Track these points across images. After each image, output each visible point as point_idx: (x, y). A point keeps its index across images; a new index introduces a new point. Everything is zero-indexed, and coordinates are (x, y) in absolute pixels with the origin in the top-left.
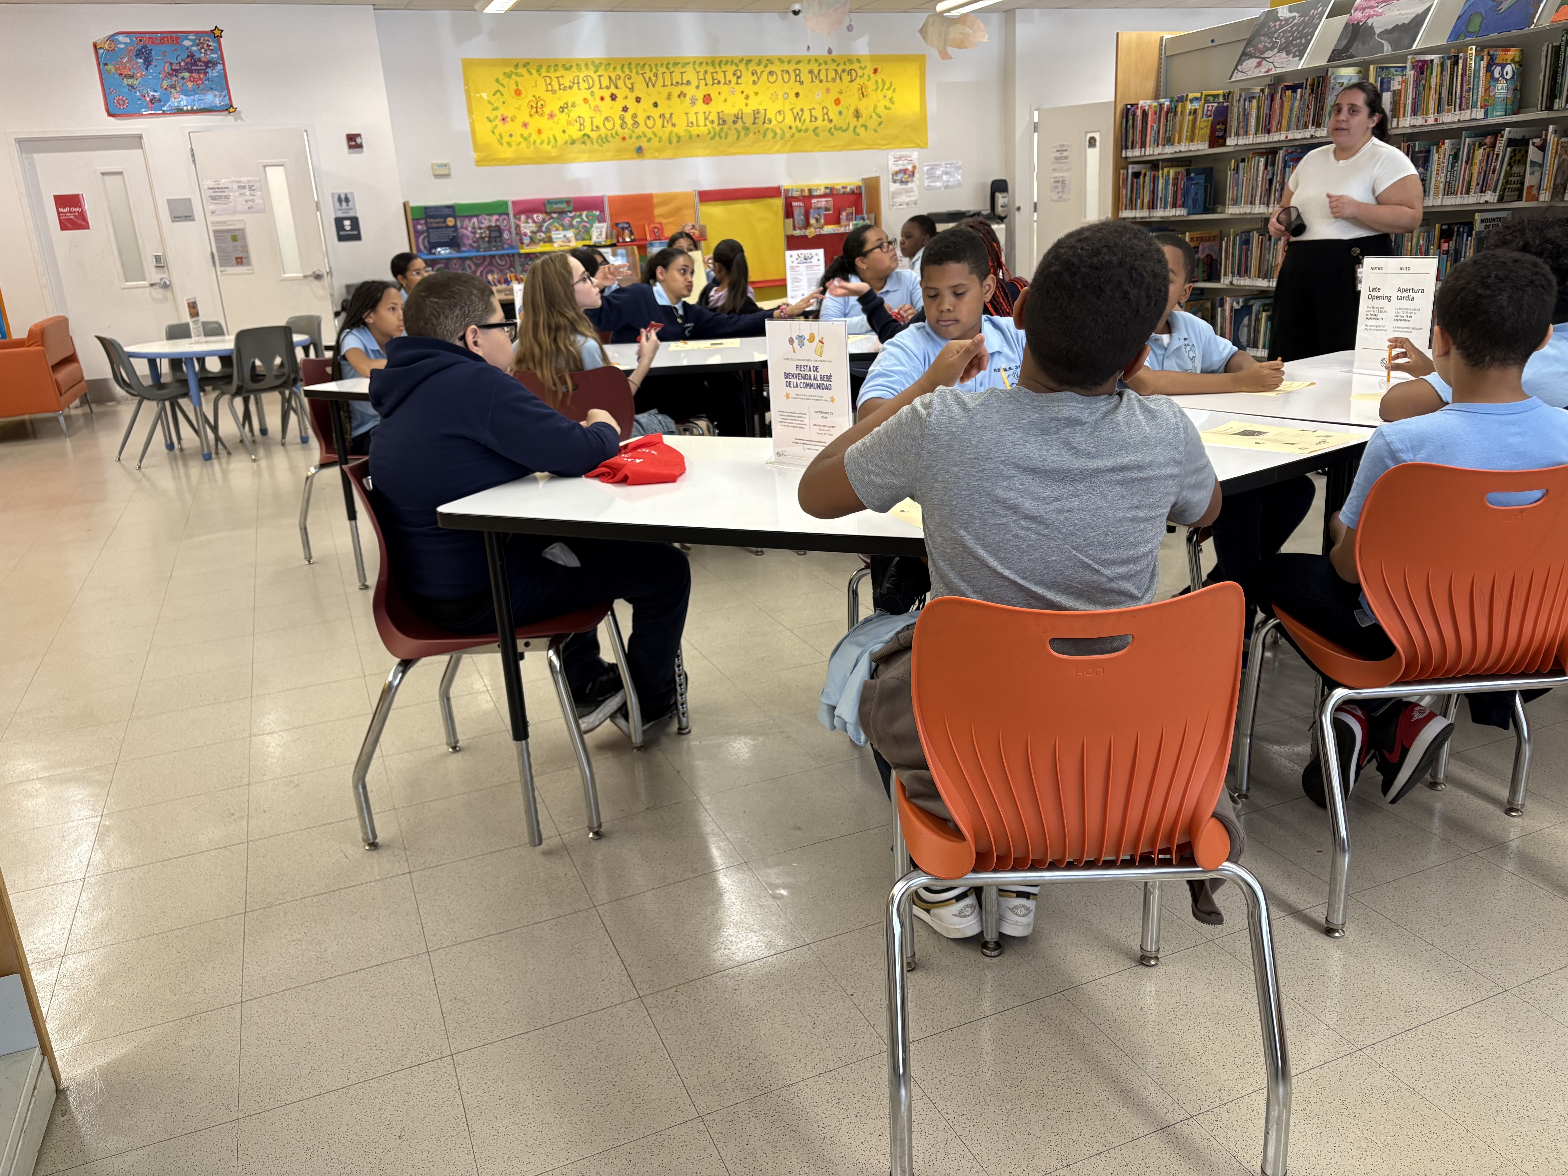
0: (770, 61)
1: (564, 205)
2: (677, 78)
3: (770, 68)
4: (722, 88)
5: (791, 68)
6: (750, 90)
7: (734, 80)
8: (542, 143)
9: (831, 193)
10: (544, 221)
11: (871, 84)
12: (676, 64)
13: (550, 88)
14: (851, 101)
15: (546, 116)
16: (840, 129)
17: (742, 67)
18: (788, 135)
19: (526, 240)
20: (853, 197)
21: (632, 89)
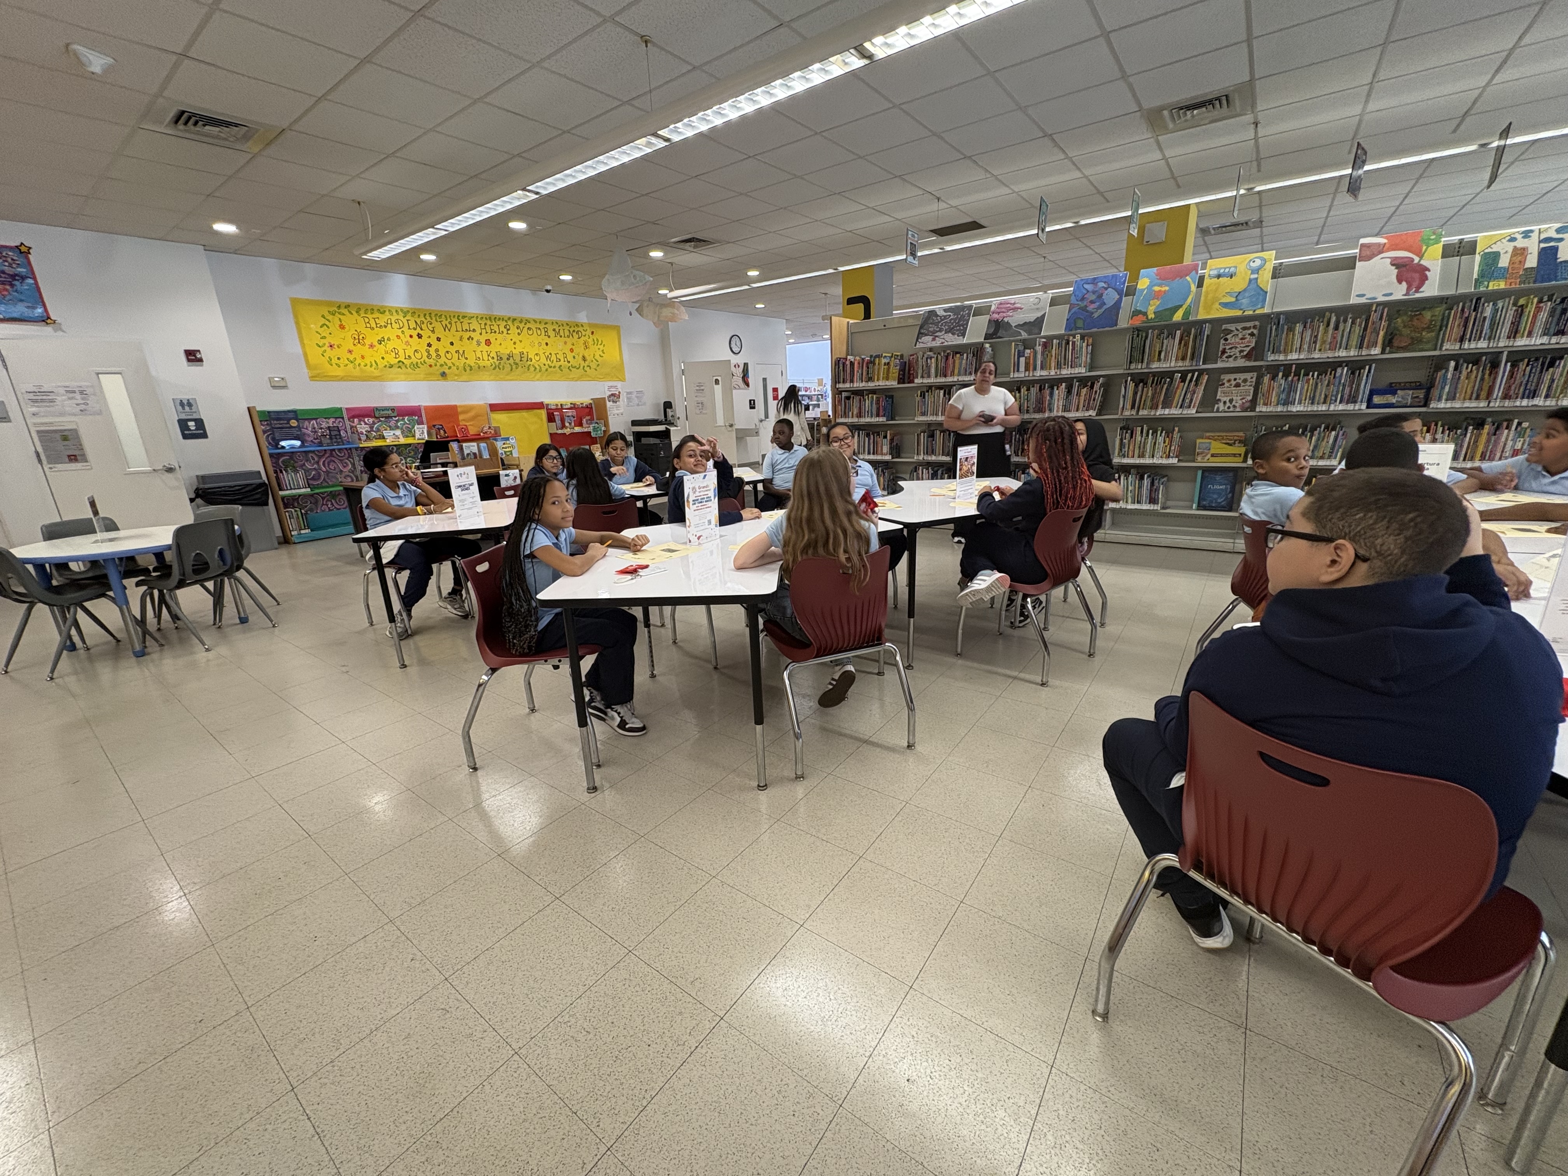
0: (528, 321)
1: (390, 412)
2: (466, 327)
3: (528, 325)
4: (497, 335)
5: (542, 326)
6: (516, 338)
7: (505, 331)
8: (366, 365)
9: (574, 407)
10: (374, 423)
11: (590, 340)
12: (464, 317)
13: (368, 325)
14: (580, 350)
15: (367, 346)
16: (575, 367)
17: (510, 323)
18: (544, 369)
19: (363, 438)
20: (588, 410)
21: (433, 331)
